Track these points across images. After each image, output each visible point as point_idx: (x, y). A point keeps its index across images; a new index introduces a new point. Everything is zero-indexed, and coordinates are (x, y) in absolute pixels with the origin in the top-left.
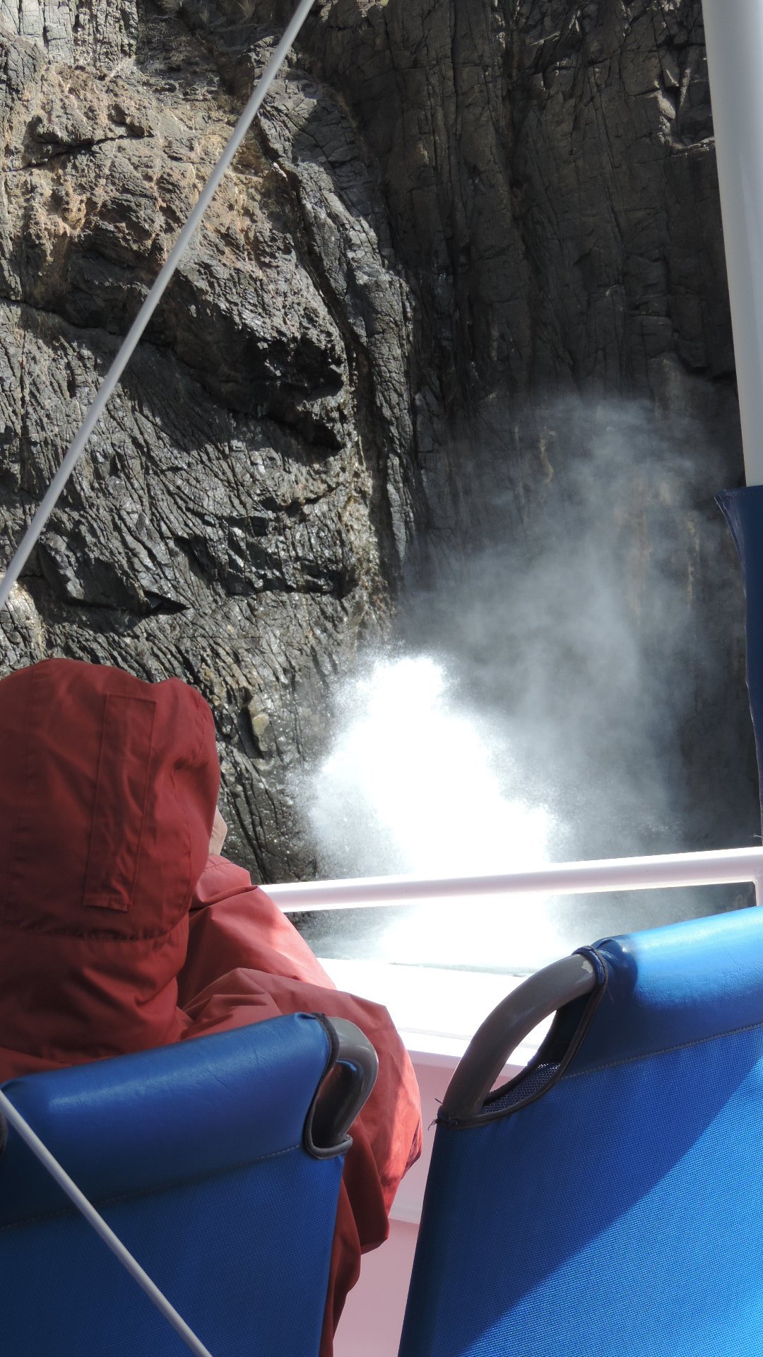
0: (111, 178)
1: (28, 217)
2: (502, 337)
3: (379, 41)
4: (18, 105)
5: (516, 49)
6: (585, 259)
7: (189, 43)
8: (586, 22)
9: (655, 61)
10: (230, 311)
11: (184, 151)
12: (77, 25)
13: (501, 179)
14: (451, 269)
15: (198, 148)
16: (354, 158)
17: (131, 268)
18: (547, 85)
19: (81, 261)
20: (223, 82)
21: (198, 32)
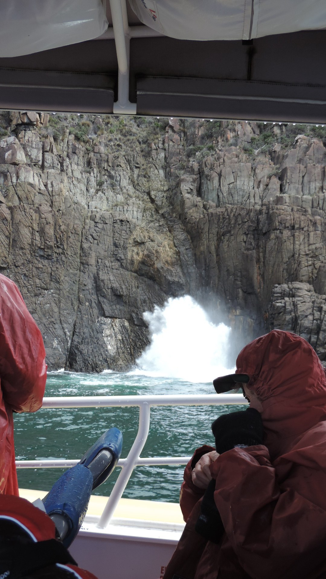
0: (147, 249)
1: (132, 256)
2: (213, 283)
3: (196, 227)
4: (132, 235)
5: (219, 231)
6: (228, 270)
7: (163, 221)
8: (232, 228)
9: (242, 236)
10: (166, 276)
11: (160, 245)
12: (143, 216)
13: (215, 255)
14: (205, 270)
15: (163, 244)
16: (190, 248)
17: (149, 267)
18: (224, 239)
19: (141, 265)
20: (169, 230)
21: (165, 219)
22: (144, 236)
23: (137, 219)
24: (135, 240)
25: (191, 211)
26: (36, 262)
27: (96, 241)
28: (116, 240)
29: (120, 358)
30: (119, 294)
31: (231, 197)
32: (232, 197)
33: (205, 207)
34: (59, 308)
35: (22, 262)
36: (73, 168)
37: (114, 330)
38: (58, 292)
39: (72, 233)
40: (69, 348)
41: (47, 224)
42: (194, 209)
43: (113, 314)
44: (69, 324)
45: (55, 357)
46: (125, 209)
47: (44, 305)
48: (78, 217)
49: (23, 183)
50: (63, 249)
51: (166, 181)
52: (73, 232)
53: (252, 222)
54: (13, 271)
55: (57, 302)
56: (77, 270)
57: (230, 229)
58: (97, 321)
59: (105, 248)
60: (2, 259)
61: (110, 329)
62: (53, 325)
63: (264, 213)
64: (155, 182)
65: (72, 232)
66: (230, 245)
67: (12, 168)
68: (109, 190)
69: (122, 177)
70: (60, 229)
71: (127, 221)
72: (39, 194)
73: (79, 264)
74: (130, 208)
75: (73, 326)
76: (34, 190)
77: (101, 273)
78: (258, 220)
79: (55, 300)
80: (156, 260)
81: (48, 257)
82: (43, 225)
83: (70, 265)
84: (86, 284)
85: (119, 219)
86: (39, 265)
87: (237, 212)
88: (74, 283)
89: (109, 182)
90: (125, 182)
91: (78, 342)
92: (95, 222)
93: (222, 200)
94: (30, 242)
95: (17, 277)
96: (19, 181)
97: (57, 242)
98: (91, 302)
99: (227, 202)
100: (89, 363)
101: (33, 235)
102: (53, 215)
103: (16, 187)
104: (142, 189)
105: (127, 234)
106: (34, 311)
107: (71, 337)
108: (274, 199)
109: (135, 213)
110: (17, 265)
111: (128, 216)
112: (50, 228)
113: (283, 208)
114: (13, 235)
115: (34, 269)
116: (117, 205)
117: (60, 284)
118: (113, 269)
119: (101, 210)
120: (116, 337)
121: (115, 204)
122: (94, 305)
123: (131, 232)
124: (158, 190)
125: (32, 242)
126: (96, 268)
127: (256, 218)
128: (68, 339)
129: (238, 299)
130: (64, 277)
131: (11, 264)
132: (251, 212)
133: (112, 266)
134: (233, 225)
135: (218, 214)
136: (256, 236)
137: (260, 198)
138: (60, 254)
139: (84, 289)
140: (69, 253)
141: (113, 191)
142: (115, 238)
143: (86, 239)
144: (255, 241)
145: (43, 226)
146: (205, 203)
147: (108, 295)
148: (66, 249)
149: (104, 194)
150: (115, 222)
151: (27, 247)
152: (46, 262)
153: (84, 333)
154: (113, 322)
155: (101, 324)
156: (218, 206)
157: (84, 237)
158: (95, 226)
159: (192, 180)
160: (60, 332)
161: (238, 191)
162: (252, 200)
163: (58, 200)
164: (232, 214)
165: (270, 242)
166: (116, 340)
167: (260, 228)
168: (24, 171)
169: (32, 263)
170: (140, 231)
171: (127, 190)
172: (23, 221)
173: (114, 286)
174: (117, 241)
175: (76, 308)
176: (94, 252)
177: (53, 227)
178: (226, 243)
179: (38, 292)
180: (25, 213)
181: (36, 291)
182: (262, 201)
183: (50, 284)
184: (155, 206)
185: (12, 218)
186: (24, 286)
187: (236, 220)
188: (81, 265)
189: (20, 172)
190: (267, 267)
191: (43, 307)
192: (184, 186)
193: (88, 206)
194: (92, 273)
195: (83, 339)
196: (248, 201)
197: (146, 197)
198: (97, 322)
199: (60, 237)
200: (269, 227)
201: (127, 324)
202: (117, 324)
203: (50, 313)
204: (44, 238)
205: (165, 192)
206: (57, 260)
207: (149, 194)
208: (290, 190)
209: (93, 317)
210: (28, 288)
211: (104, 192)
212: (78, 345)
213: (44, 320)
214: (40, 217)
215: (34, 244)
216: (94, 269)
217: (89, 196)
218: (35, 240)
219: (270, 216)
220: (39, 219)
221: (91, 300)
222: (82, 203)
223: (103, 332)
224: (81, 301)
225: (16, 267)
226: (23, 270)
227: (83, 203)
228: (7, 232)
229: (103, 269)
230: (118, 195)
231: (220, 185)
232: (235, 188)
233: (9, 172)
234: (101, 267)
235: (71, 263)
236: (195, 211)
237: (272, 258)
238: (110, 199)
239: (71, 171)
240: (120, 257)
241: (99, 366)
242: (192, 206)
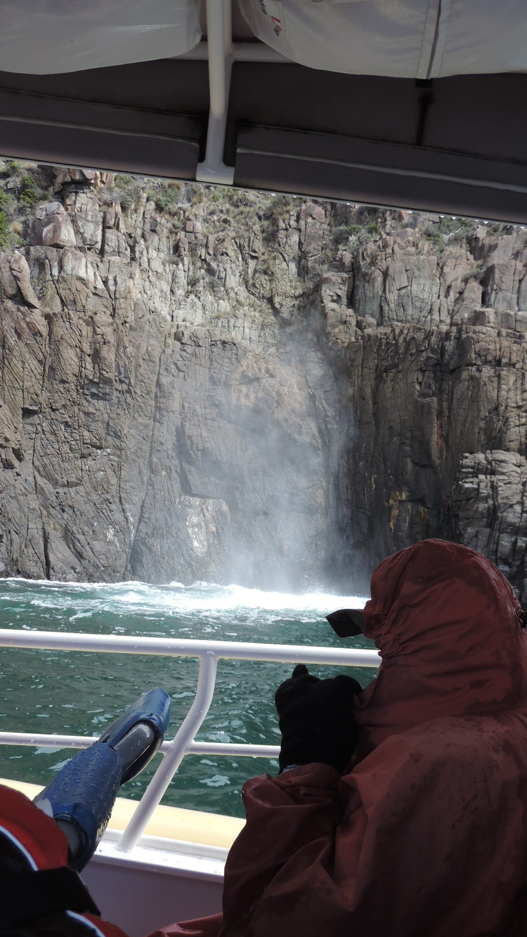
22: (260, 368)
23: (250, 341)
24: (245, 374)
25: (337, 330)
26: (85, 403)
27: (182, 374)
28: (214, 372)
29: (211, 561)
30: (214, 459)
31: (402, 310)
32: (404, 310)
33: (359, 325)
34: (119, 478)
35: (63, 403)
36: (150, 256)
37: (204, 516)
38: (118, 452)
39: (144, 359)
40: (132, 542)
41: (105, 343)
42: (341, 327)
43: (204, 491)
44: (134, 504)
45: (108, 555)
46: (231, 324)
47: (95, 472)
48: (154, 335)
49: (69, 277)
50: (129, 384)
51: (299, 281)
52: (146, 357)
53: (433, 351)
54: (49, 417)
55: (116, 469)
56: (150, 419)
57: (397, 361)
58: (177, 500)
59: (196, 385)
60: (32, 398)
61: (199, 515)
62: (109, 505)
63: (453, 338)
64: (282, 282)
65: (144, 357)
66: (397, 387)
67: (52, 251)
68: (207, 292)
69: (229, 272)
70: (125, 353)
71: (233, 343)
72: (94, 296)
73: (153, 409)
74: (239, 323)
75: (139, 508)
76: (86, 289)
77: (187, 425)
78: (443, 350)
79: (112, 465)
80: (277, 407)
81: (104, 397)
82: (98, 345)
83: (140, 410)
84: (163, 442)
85: (220, 340)
86: (90, 408)
87: (409, 335)
88: (144, 439)
89: (207, 280)
90: (233, 281)
91: (147, 534)
92: (182, 344)
93: (387, 315)
94: (76, 371)
95: (54, 427)
96: (62, 274)
97: (120, 373)
98: (171, 470)
99: (395, 317)
100: (162, 567)
101: (81, 361)
102: (115, 330)
103: (58, 282)
104: (260, 292)
105: (233, 364)
106: (79, 482)
107: (136, 525)
108: (470, 316)
109: (247, 330)
110: (54, 408)
111: (235, 335)
112: (109, 350)
113: (484, 331)
114: (50, 360)
115: (82, 415)
116: (218, 317)
117: (123, 440)
118: (207, 419)
119: (192, 323)
120: (207, 528)
121: (215, 315)
122: (174, 475)
123: (238, 361)
124: (285, 295)
125: (80, 372)
126: (179, 417)
127: (440, 345)
128: (132, 527)
129: (404, 474)
130: (128, 429)
131: (45, 405)
132: (432, 335)
133: (206, 414)
134: (401, 356)
135: (379, 337)
136: (439, 374)
137: (449, 313)
138: (123, 392)
139: (159, 449)
140: (138, 392)
141: (213, 294)
142: (212, 370)
143: (166, 369)
144: (436, 383)
145: (98, 347)
146: (359, 318)
147: (198, 460)
148: (133, 384)
149: (199, 298)
150: (213, 345)
151: (72, 379)
152: (100, 404)
153: (157, 520)
154: (203, 504)
155: (186, 506)
156: (380, 324)
157: (163, 367)
158: (181, 350)
159: (340, 281)
160: (118, 516)
161: (413, 301)
162: (436, 316)
163: (123, 305)
164: (402, 338)
165: (461, 385)
166: (207, 533)
167: (445, 361)
168: (71, 257)
169: (79, 405)
170: (254, 361)
171: (236, 294)
172: (67, 337)
173: (208, 446)
174: (215, 375)
175: (145, 479)
176: (179, 390)
177: (113, 349)
178: (389, 383)
179: (86, 452)
180: (71, 325)
181: (82, 449)
182: (452, 318)
183: (106, 440)
184: (280, 320)
185: (50, 333)
186: (64, 442)
187: (407, 348)
188: (156, 411)
189: (65, 259)
190: (453, 425)
191: (93, 476)
192: (328, 290)
193: (172, 317)
194: (174, 425)
195: (154, 529)
196: (429, 317)
197: (265, 305)
198: (179, 502)
199: (125, 365)
200: (460, 360)
201: (225, 508)
202: (209, 507)
203: (104, 485)
204: (99, 366)
205: (296, 298)
206: (119, 401)
207: (270, 300)
208: (498, 302)
209: (172, 494)
210: (71, 445)
211: (199, 295)
212: (145, 538)
213: (95, 497)
214: (95, 332)
215: (84, 376)
216: (176, 419)
217: (175, 300)
218: (85, 368)
219: (463, 343)
220: (93, 336)
221: (170, 467)
222: (163, 312)
223: (186, 520)
224: (154, 468)
225: (54, 410)
226: (63, 416)
227: (165, 312)
228: (41, 354)
229: (191, 419)
230: (221, 301)
231: (384, 291)
232: (408, 296)
233: (47, 259)
234: (188, 415)
235: (140, 407)
236: (343, 331)
237: (462, 411)
238: (207, 308)
239: (147, 260)
240: (220, 401)
241: (178, 573)
242: (339, 322)
